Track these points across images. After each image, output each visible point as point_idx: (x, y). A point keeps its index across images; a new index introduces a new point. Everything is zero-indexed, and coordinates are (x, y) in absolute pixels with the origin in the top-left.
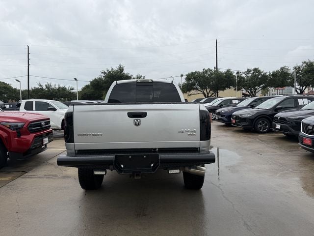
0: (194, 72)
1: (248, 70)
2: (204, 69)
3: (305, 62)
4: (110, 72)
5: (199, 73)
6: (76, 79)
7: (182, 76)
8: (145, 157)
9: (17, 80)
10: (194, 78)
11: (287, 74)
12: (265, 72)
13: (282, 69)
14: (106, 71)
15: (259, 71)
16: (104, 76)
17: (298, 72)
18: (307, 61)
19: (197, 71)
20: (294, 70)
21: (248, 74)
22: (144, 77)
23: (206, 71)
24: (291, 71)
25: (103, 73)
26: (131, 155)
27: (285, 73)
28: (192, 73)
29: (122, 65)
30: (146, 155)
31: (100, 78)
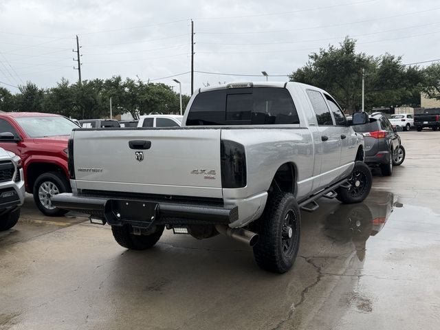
4: (326, 54)
6: (265, 74)
8: (144, 205)
9: (175, 80)
14: (319, 54)
16: (314, 64)
22: (400, 58)
25: (312, 57)
26: (128, 202)
29: (352, 38)
30: (146, 203)
31: (306, 69)
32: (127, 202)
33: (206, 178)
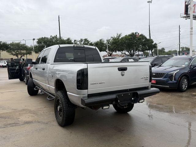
0: (44, 37)
1: (81, 39)
2: (51, 36)
3: (112, 37)
5: (47, 38)
7: (34, 39)
10: (44, 42)
11: (103, 44)
12: (91, 42)
13: (101, 40)
15: (88, 41)
17: (108, 43)
18: (113, 37)
19: (46, 37)
20: (106, 42)
21: (81, 42)
23: (53, 38)
24: (105, 42)
27: (102, 43)
28: (42, 38)
32: (122, 94)
33: (145, 80)
